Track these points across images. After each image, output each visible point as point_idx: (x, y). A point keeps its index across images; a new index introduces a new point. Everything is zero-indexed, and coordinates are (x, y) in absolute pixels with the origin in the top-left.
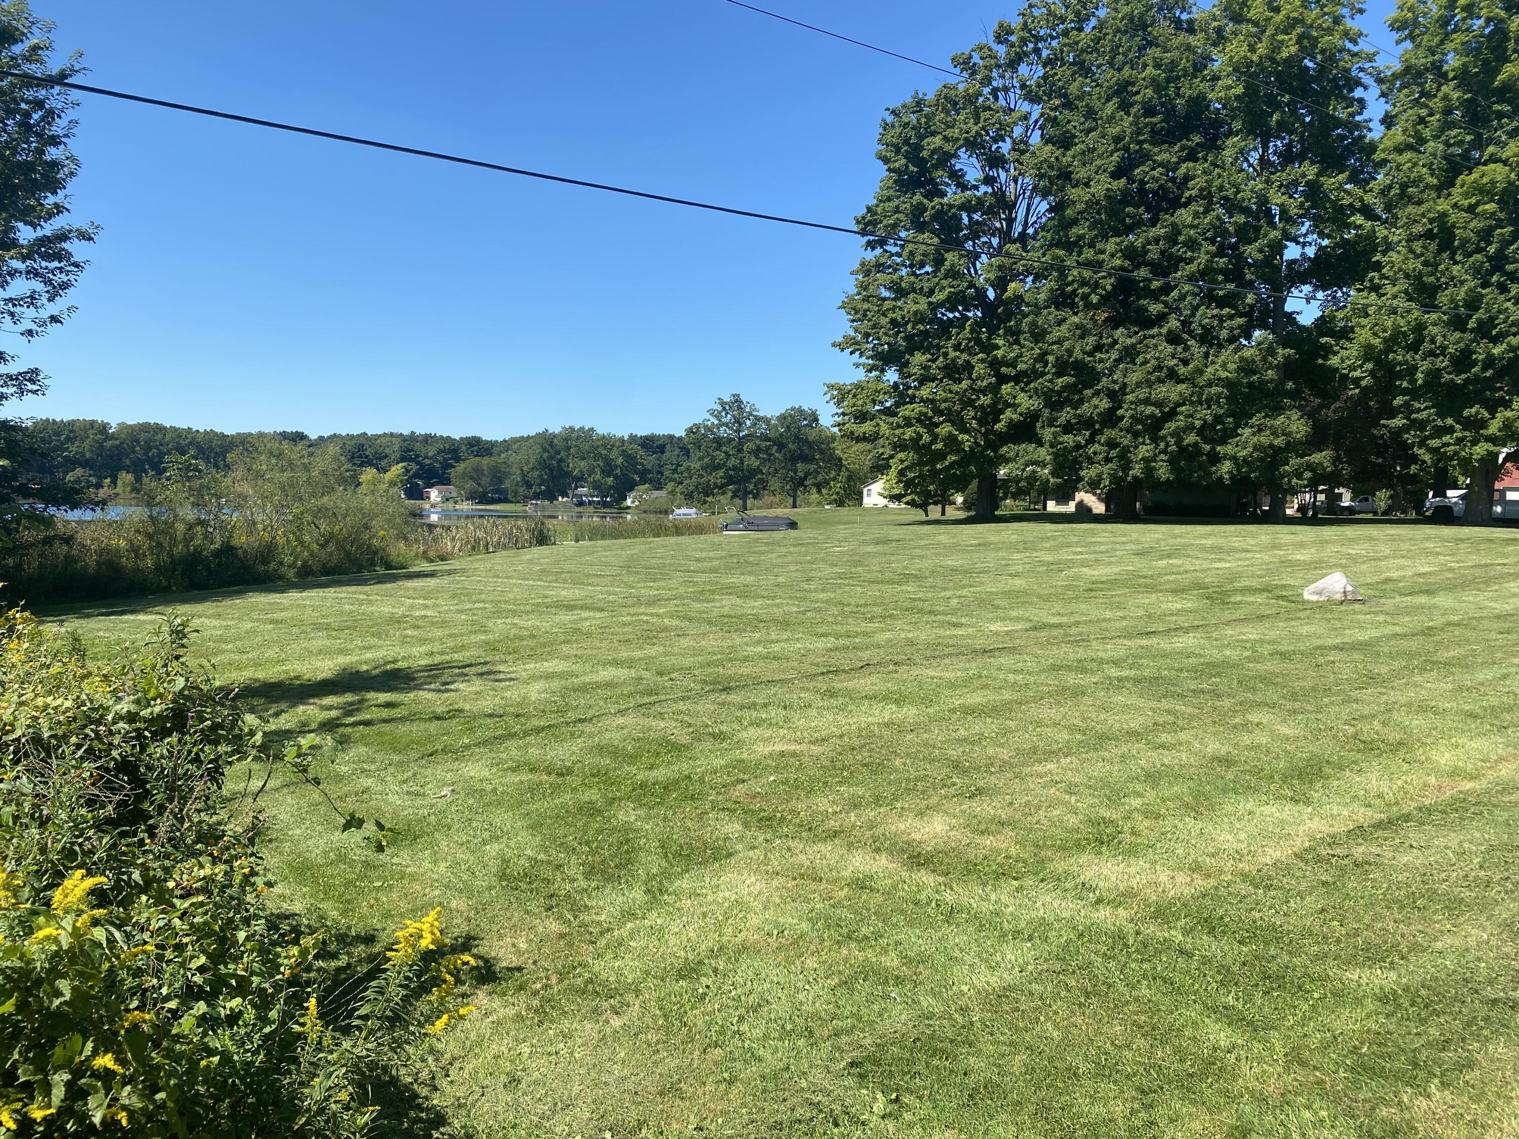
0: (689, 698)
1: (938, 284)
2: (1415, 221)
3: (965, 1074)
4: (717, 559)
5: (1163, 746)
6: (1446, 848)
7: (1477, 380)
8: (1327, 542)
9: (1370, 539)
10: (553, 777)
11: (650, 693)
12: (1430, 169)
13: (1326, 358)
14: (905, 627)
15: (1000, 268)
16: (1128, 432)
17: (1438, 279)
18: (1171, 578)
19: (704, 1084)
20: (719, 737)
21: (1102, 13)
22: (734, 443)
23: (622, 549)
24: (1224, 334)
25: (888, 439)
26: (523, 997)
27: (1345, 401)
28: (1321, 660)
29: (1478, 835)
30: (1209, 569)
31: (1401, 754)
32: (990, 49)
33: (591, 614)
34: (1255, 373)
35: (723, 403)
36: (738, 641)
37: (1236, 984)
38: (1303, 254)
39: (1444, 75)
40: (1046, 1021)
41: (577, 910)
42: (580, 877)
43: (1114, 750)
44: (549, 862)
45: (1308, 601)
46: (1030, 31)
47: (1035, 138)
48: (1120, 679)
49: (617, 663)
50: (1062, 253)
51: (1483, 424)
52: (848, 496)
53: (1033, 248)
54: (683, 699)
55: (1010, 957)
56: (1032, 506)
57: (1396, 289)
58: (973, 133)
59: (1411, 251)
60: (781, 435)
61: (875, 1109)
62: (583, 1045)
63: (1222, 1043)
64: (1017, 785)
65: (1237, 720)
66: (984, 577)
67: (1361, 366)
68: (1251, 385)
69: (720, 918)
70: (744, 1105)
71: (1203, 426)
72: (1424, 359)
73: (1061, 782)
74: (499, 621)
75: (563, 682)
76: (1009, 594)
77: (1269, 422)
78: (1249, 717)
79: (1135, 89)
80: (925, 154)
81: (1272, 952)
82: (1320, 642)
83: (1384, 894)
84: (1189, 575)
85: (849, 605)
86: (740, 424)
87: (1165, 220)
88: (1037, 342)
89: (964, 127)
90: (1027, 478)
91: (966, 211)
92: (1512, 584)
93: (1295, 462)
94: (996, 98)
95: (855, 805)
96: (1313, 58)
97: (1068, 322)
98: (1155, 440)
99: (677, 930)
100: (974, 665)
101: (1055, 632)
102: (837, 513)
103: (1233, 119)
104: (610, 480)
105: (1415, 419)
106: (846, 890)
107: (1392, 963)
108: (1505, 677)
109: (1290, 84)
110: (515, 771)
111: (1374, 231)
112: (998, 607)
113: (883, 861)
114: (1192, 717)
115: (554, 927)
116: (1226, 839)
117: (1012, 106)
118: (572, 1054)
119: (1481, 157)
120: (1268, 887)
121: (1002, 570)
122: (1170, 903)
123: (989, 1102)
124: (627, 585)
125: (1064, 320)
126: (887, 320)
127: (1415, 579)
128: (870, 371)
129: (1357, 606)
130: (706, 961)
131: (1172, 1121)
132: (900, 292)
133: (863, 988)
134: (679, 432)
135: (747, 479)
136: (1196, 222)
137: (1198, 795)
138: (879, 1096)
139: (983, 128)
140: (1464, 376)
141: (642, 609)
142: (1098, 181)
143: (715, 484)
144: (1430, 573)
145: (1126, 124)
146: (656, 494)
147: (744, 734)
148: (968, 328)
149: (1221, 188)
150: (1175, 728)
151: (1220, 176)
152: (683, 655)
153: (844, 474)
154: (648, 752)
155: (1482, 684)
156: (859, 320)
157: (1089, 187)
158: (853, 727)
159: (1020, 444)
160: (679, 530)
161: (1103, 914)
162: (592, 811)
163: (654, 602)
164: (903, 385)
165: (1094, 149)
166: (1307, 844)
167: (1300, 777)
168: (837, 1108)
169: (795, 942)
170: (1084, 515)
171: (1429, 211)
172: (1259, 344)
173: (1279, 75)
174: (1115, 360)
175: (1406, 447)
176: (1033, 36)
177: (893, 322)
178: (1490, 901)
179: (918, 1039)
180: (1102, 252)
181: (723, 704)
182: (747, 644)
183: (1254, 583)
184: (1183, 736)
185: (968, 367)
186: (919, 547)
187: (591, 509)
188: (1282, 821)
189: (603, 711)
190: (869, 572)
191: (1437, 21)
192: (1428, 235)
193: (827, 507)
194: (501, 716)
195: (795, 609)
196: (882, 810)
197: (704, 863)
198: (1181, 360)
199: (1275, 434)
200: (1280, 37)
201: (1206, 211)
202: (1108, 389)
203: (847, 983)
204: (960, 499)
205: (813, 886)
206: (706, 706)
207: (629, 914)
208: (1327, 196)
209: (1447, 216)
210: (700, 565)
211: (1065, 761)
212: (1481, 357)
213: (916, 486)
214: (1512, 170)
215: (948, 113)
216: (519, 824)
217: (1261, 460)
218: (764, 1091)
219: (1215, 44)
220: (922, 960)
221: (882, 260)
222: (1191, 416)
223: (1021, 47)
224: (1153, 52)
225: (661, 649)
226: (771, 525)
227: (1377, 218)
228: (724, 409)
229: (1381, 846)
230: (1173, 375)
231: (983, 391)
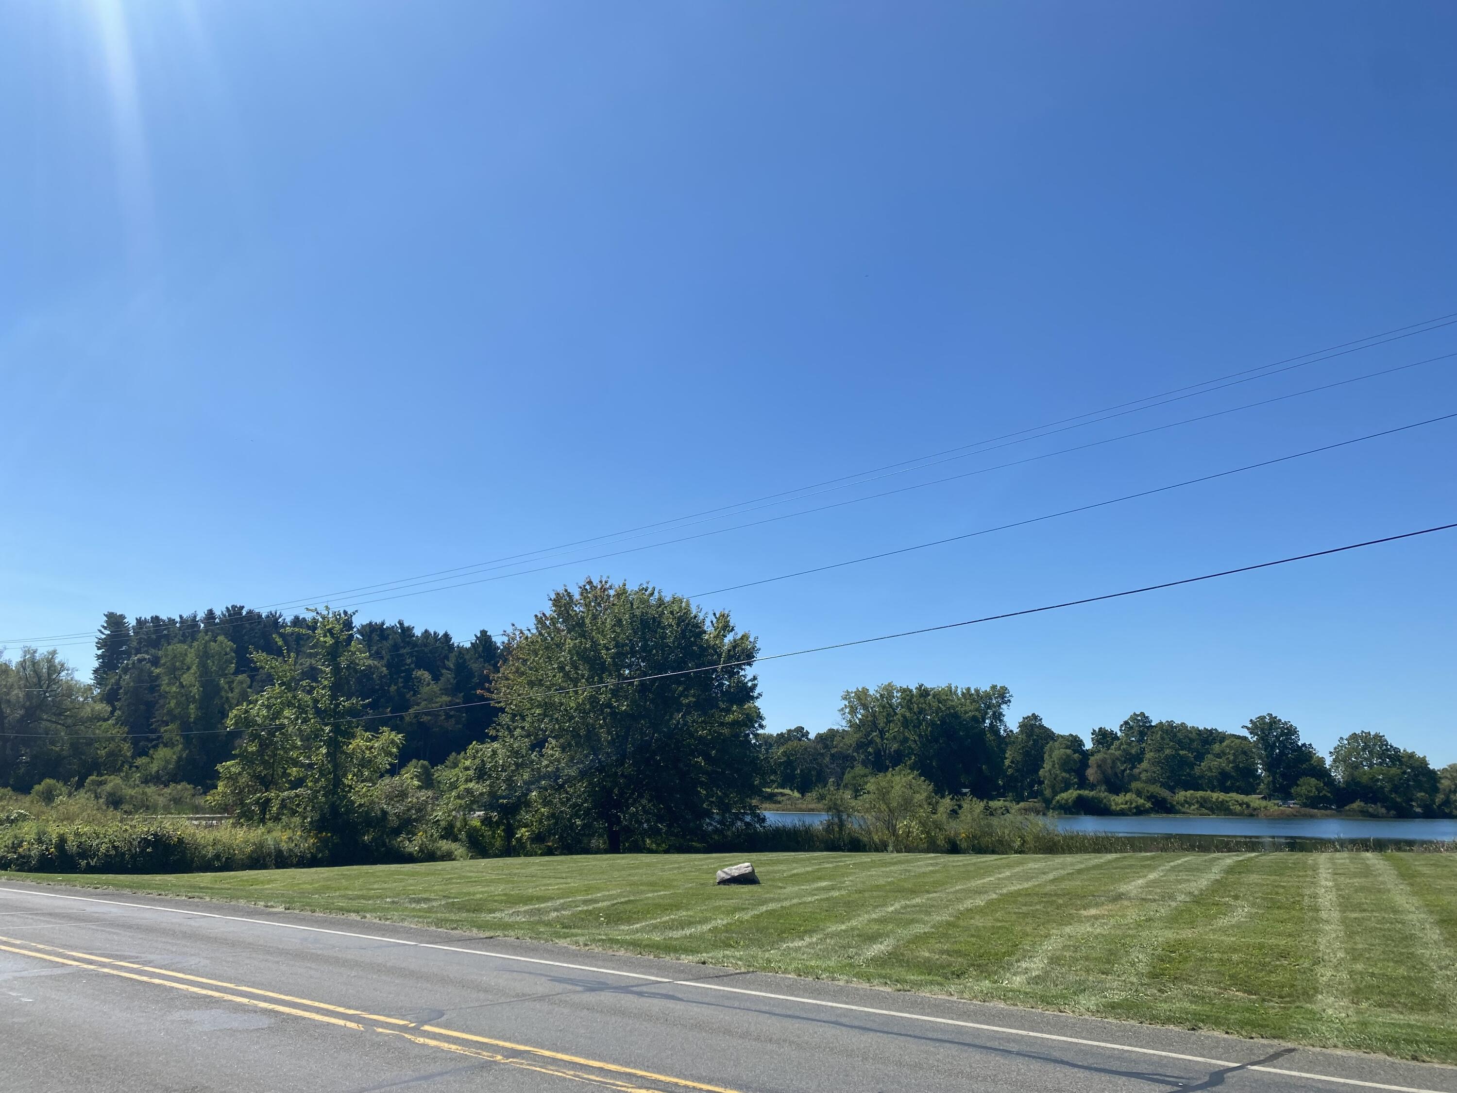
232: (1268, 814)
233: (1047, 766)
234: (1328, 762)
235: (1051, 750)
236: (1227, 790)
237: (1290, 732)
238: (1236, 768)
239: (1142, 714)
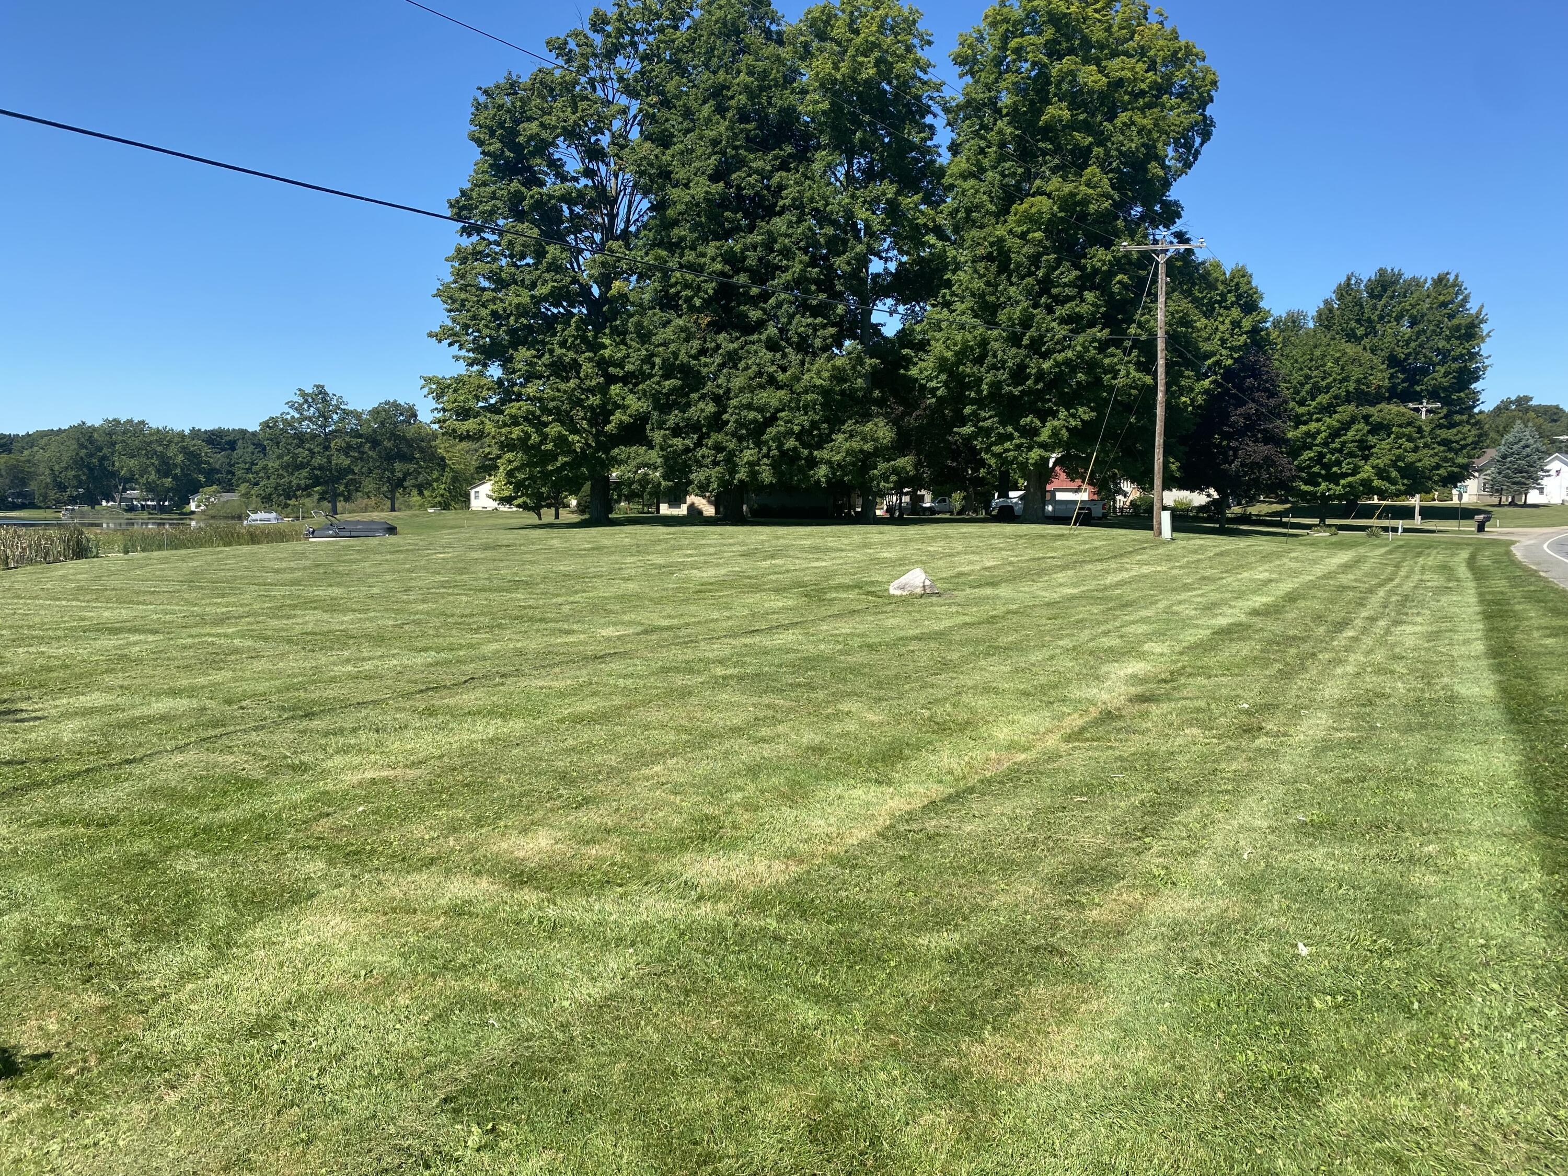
0: (263, 727)
1: (540, 277)
2: (978, 244)
3: (564, 1091)
4: (299, 569)
5: (763, 740)
6: (1002, 814)
7: (1029, 392)
8: (910, 540)
9: (947, 537)
10: (92, 829)
11: (215, 724)
12: (989, 196)
13: (907, 369)
14: (514, 637)
15: (603, 264)
16: (733, 436)
17: (998, 298)
18: (773, 577)
19: (278, 1149)
20: (302, 768)
21: (696, 14)
22: (320, 440)
23: (183, 560)
24: (818, 343)
25: (494, 438)
26: (52, 1085)
27: (925, 410)
28: (903, 650)
29: (1028, 801)
30: (807, 568)
31: (968, 733)
32: (587, 38)
33: (142, 637)
34: (845, 381)
35: (303, 394)
36: (323, 660)
37: (824, 963)
38: (885, 269)
39: (998, 111)
40: (646, 1025)
41: (121, 977)
42: (127, 940)
43: (716, 748)
44: (86, 927)
45: (893, 596)
46: (626, 23)
47: (635, 134)
48: (724, 678)
49: (174, 693)
50: (664, 253)
51: (1036, 432)
52: (454, 498)
53: (636, 247)
54: (256, 729)
55: (612, 965)
56: (646, 509)
57: (963, 306)
58: (571, 122)
59: (976, 271)
60: (374, 431)
61: (470, 1143)
62: (129, 1130)
63: (810, 1021)
64: (624, 790)
65: (829, 711)
66: (598, 582)
67: (937, 377)
68: (842, 393)
69: (300, 966)
70: (323, 1164)
71: (801, 431)
72: (988, 372)
73: (667, 783)
74: (20, 650)
75: (106, 719)
76: (621, 598)
77: (859, 428)
78: (840, 706)
79: (729, 94)
80: (521, 139)
81: (856, 928)
82: (902, 634)
83: (951, 862)
84: (789, 575)
85: (453, 615)
86: (326, 419)
87: (762, 228)
88: (643, 344)
89: (561, 115)
90: (639, 481)
91: (566, 203)
92: (1060, 575)
93: (882, 466)
94: (594, 89)
95: (454, 828)
96: (889, 83)
97: (673, 324)
98: (758, 444)
99: (248, 985)
100: (584, 672)
101: (665, 635)
102: (441, 517)
103: (821, 132)
104: (168, 482)
105: (982, 427)
106: (442, 919)
107: (956, 925)
108: (1052, 658)
109: (870, 105)
110: (41, 826)
111: (945, 251)
112: (611, 612)
113: (484, 883)
114: (790, 710)
115: (94, 1000)
116: (819, 825)
117: (610, 98)
118: (115, 1141)
119: (1030, 188)
120: (854, 867)
121: (615, 574)
122: (766, 892)
123: (588, 1115)
124: (188, 602)
125: (669, 322)
126: (488, 311)
127: (982, 572)
128: (471, 365)
129: (934, 599)
130: (282, 1014)
131: (762, 1103)
132: (501, 283)
133: (459, 1017)
134: (253, 426)
135: (337, 480)
136: (790, 231)
137: (794, 784)
138: (475, 1128)
139: (581, 118)
140: (1020, 388)
141: (207, 630)
142: (697, 183)
143: (298, 485)
144: (994, 567)
145: (722, 129)
146: (226, 496)
147: (330, 764)
148: (573, 325)
149: (812, 200)
150: (774, 721)
151: (810, 188)
152: (257, 680)
153: (448, 476)
154: (213, 791)
155: (1034, 665)
156: (457, 310)
157: (689, 188)
158: (455, 746)
159: (631, 446)
160: (254, 537)
161: (705, 909)
162: (143, 863)
163: (221, 621)
164: (508, 381)
165: (693, 151)
166: (888, 822)
167: (883, 760)
168: (428, 1149)
169: (386, 981)
170: (695, 518)
171: (990, 235)
172: (849, 353)
173: (860, 95)
174: (719, 365)
175: (975, 452)
176: (629, 28)
177: (494, 314)
178: (1036, 859)
179: (516, 1063)
180: (703, 255)
181: (303, 732)
182: (334, 664)
183: (847, 580)
184: (781, 729)
185: (576, 365)
186: (530, 552)
187: (145, 515)
188: (868, 803)
189: (157, 749)
190: (476, 579)
191: (992, 61)
192: (989, 257)
193: (430, 510)
194: (23, 763)
195: (391, 623)
196: (483, 831)
197: (282, 908)
198: (780, 367)
199: (864, 439)
200: (860, 59)
201: (800, 221)
202: (713, 393)
203: (442, 1017)
204: (574, 502)
205: (407, 919)
206: (286, 735)
207: (188, 975)
208: (904, 214)
209: (1005, 241)
210: (279, 576)
211: (671, 762)
212: (1034, 371)
213: (527, 488)
214: (1055, 203)
215: (544, 98)
216: (48, 887)
217: (853, 464)
218: (347, 1145)
219: (802, 59)
220: (522, 980)
221: (479, 248)
222: (789, 421)
223: (617, 39)
224: (747, 59)
225: (230, 674)
226: (368, 530)
227: (947, 239)
228: (306, 401)
229: (949, 818)
230: (772, 381)
231: (591, 390)
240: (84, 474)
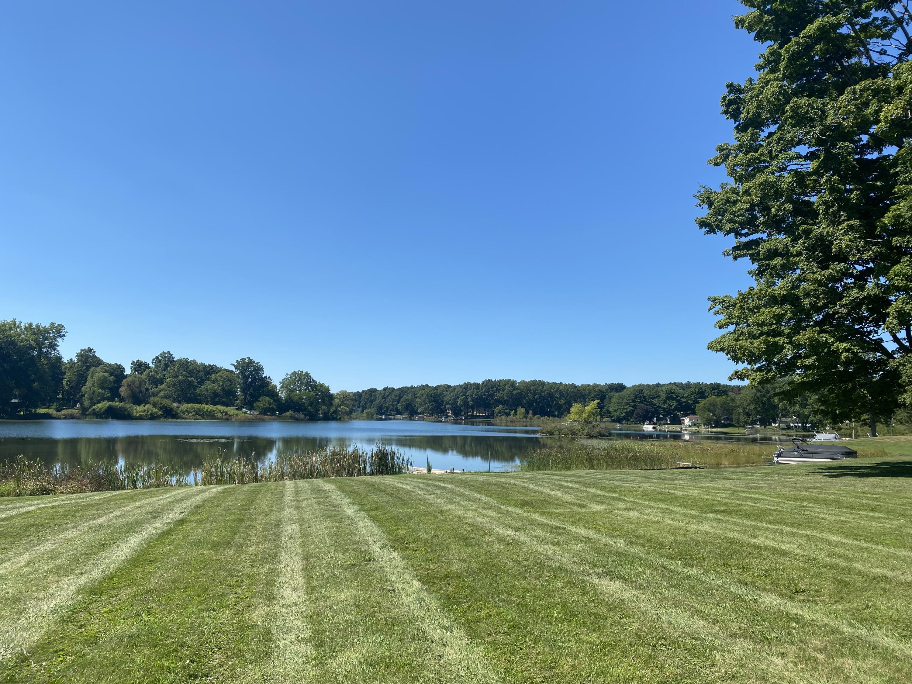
226: (827, 453)
232: (238, 418)
233: (88, 384)
234: (279, 387)
235: (93, 373)
236: (215, 404)
237: (259, 369)
238: (223, 390)
239: (169, 353)
240: (759, 407)
